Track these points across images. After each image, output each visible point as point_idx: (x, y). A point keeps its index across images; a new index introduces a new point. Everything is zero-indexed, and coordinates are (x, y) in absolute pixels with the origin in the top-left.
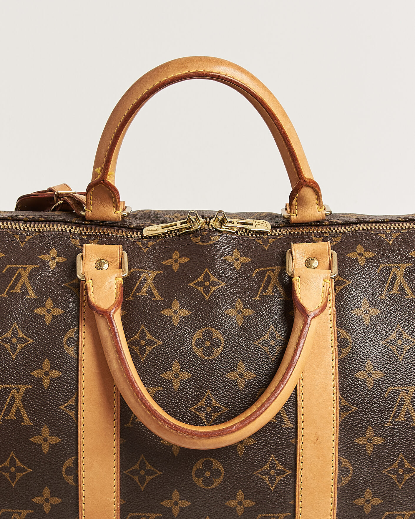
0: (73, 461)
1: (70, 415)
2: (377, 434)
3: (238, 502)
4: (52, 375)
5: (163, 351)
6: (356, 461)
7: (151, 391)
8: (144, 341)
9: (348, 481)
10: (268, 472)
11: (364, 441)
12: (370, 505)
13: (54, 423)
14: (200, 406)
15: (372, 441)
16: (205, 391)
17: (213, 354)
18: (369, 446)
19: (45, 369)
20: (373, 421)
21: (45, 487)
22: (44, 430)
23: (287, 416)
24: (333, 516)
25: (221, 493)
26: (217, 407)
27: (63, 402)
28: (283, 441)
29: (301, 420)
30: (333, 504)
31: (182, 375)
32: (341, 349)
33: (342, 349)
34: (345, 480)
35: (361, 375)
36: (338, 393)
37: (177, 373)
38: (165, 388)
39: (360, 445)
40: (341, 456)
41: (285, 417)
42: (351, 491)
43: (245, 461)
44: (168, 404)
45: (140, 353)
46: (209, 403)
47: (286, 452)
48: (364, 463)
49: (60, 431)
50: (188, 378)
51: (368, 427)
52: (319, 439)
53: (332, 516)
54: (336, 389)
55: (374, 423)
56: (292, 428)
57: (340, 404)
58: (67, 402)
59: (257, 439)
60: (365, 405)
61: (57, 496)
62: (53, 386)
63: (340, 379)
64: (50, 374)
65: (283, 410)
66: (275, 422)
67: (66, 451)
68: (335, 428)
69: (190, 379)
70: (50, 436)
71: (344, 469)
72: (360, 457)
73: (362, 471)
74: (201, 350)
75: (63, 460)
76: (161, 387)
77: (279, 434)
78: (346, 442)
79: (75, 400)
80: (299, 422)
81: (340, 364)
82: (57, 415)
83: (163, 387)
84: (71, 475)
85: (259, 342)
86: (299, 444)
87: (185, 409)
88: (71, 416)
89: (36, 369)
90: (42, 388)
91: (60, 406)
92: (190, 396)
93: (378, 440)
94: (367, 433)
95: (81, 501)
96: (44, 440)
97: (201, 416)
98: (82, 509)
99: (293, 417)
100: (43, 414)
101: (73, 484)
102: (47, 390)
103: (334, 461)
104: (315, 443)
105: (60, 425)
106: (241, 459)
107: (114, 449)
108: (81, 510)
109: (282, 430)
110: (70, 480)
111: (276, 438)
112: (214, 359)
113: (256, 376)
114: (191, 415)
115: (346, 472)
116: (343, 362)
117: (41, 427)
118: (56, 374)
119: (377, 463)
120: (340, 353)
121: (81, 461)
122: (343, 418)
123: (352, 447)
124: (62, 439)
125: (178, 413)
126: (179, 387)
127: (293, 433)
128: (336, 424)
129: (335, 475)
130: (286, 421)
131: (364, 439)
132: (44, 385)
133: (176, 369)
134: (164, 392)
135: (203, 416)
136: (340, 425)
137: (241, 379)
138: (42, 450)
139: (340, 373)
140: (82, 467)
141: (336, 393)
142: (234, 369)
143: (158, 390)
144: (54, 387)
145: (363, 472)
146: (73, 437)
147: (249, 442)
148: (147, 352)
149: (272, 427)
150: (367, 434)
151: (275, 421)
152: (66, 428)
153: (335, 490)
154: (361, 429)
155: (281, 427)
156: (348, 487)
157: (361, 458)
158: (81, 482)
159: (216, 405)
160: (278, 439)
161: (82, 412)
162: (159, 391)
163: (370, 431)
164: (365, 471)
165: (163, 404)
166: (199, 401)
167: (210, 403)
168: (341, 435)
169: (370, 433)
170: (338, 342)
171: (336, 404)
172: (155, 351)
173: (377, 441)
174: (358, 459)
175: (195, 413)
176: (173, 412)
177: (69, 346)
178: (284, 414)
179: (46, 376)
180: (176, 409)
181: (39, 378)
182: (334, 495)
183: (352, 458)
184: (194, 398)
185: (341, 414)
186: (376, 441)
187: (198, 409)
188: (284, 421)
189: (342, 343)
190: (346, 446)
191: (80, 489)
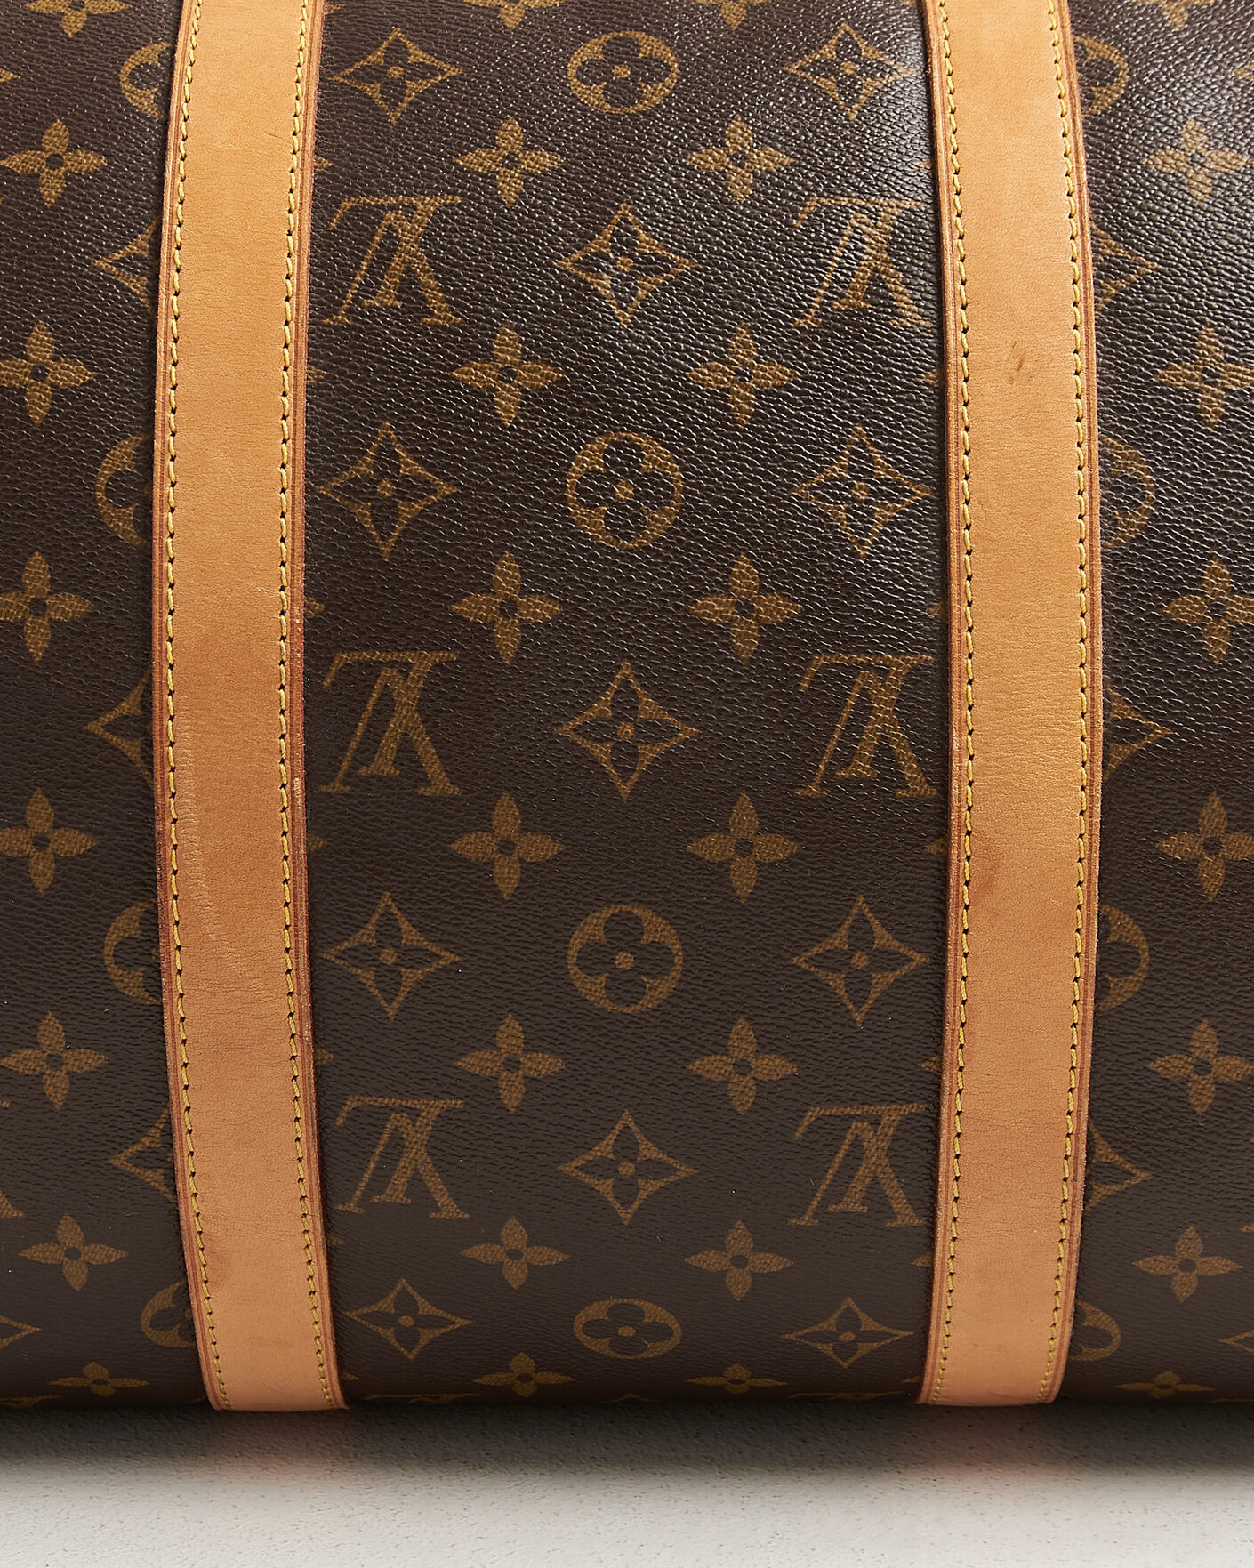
0: (137, 450)
1: (130, 290)
2: (1234, 353)
3: (737, 605)
4: (72, 165)
5: (466, 92)
6: (1165, 451)
7: (421, 206)
8: (400, 68)
9: (1139, 526)
10: (845, 490)
11: (1191, 377)
12: (1224, 626)
13: (74, 315)
14: (595, 254)
15: (1219, 377)
16: (612, 206)
17: (639, 98)
18: (1209, 397)
19: (50, 150)
20: (1220, 308)
21: (31, 554)
22: (37, 339)
23: (906, 291)
24: (1092, 664)
25: (673, 567)
26: (655, 254)
27: (108, 246)
28: (897, 374)
29: (958, 298)
30: (1088, 616)
31: (532, 159)
32: (1091, 90)
33: (1094, 89)
34: (1128, 523)
35: (1163, 161)
36: (1087, 214)
37: (513, 154)
38: (471, 197)
39: (1179, 392)
40: (1110, 436)
41: (901, 293)
42: (1152, 565)
43: (759, 445)
44: (481, 246)
45: (385, 100)
46: (625, 242)
47: (908, 416)
48: (1195, 460)
49: (92, 342)
50: (553, 169)
51: (1201, 329)
52: (1026, 364)
53: (1088, 666)
54: (1080, 198)
55: (1223, 315)
56: (925, 329)
57: (1095, 251)
58: (121, 249)
59: (803, 367)
60: (1188, 255)
61: (75, 591)
62: (75, 199)
63: (1091, 174)
64: (69, 163)
65: (891, 271)
66: (864, 310)
67: (113, 415)
68: (1082, 327)
69: (559, 172)
70: (55, 359)
71: (1122, 484)
72: (1178, 437)
73: (1187, 490)
74: (599, 89)
75: (100, 447)
76: (454, 193)
77: (881, 352)
78: (1124, 383)
79: (149, 242)
80: (950, 307)
81: (1088, 131)
82: (83, 289)
83: (462, 195)
84: (127, 505)
85: (801, 66)
86: (955, 384)
87: (540, 265)
88: (134, 294)
89: (19, 151)
90: (38, 205)
91: (98, 259)
92: (559, 224)
93: (1240, 375)
94: (1201, 351)
95: (161, 602)
96: (35, 375)
97: (598, 284)
98: (164, 633)
99: (928, 293)
100: (35, 284)
101: (133, 537)
102: (52, 208)
103: (1085, 446)
104: (1011, 380)
105: (95, 323)
106: (746, 439)
107: (285, 399)
108: (161, 640)
109: (889, 337)
110: (120, 522)
111: (869, 366)
112: (643, 113)
113: (792, 160)
114: (562, 283)
115: (1129, 492)
116: (1102, 123)
117: (27, 330)
118: (88, 161)
119: (1241, 460)
120: (1088, 99)
121: (165, 443)
122: (1109, 299)
123: (1146, 400)
124: (98, 371)
125: (515, 276)
126: (521, 194)
127: (930, 347)
128: (1086, 312)
129: (1091, 497)
130: (902, 305)
131: (1190, 369)
132: (43, 194)
133: (510, 143)
134: (467, 210)
135: (604, 287)
136: (1099, 323)
137: (739, 170)
138: (26, 411)
139: (1091, 157)
140: (166, 468)
141: (1081, 211)
142: (714, 141)
143: (445, 205)
144: (78, 200)
145: (1191, 491)
146: (138, 366)
147: (775, 376)
148: (410, 96)
149: (855, 325)
150: (1198, 354)
151: (863, 304)
152: (117, 334)
153: (1092, 558)
154: (1176, 335)
155: (889, 326)
156: (1138, 549)
157: (1184, 441)
158: (161, 526)
159: (650, 249)
160: (876, 368)
161: (174, 273)
162: (451, 205)
163: (1209, 343)
164: (1199, 491)
165: (463, 246)
166: (593, 238)
167: (629, 244)
168: (1104, 358)
169: (1209, 351)
170: (1079, 71)
171: (1081, 248)
172: (438, 92)
173: (1237, 377)
174: (1170, 443)
175: (576, 276)
176: (499, 273)
177: (138, 86)
178: (894, 283)
179: (50, 168)
180: (510, 263)
181: (29, 176)
182: (1092, 576)
183: (1149, 441)
184: (573, 227)
185: (1101, 287)
186: (1232, 376)
187: (587, 264)
188: (896, 307)
189: (1092, 75)
190: (1124, 396)
191: (157, 554)
